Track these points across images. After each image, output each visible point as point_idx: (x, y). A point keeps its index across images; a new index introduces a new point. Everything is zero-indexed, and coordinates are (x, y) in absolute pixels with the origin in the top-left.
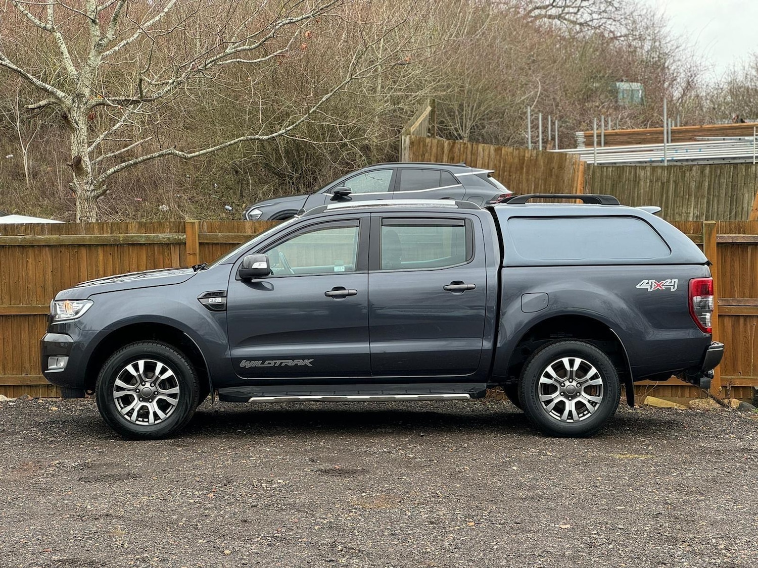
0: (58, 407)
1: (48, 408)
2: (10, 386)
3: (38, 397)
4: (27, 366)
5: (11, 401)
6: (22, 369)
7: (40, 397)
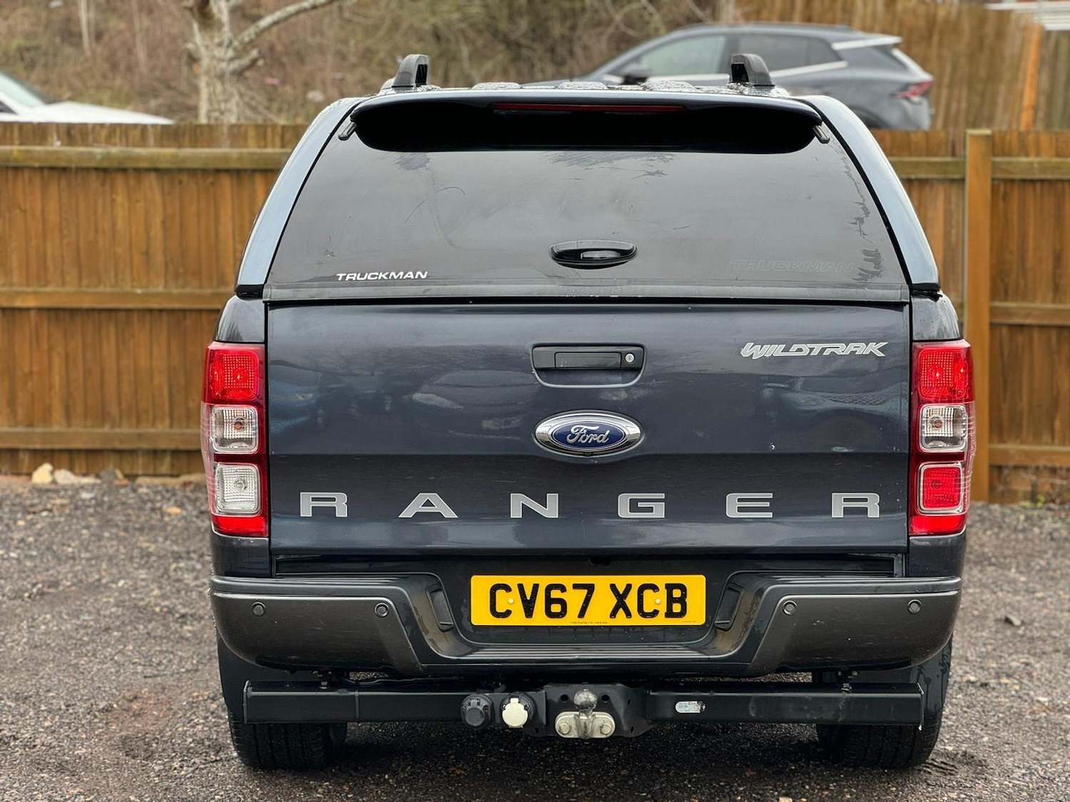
0: (181, 506)
1: (160, 509)
2: (79, 451)
3: (134, 472)
4: (114, 410)
5: (82, 487)
6: (102, 416)
7: (140, 472)
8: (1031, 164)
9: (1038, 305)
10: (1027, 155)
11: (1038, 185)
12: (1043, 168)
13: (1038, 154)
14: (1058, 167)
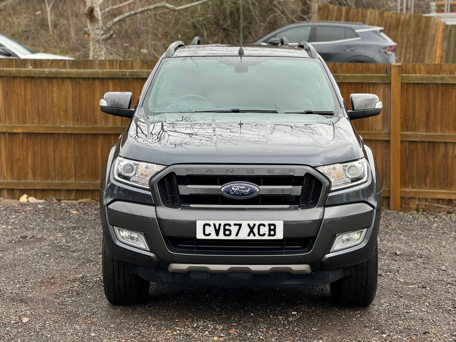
0: (77, 210)
1: (69, 211)
2: (38, 190)
3: (60, 199)
4: (52, 174)
5: (39, 203)
6: (47, 176)
7: (63, 198)
8: (417, 77)
9: (420, 133)
10: (416, 73)
11: (420, 85)
12: (422, 78)
13: (420, 73)
14: (428, 78)
